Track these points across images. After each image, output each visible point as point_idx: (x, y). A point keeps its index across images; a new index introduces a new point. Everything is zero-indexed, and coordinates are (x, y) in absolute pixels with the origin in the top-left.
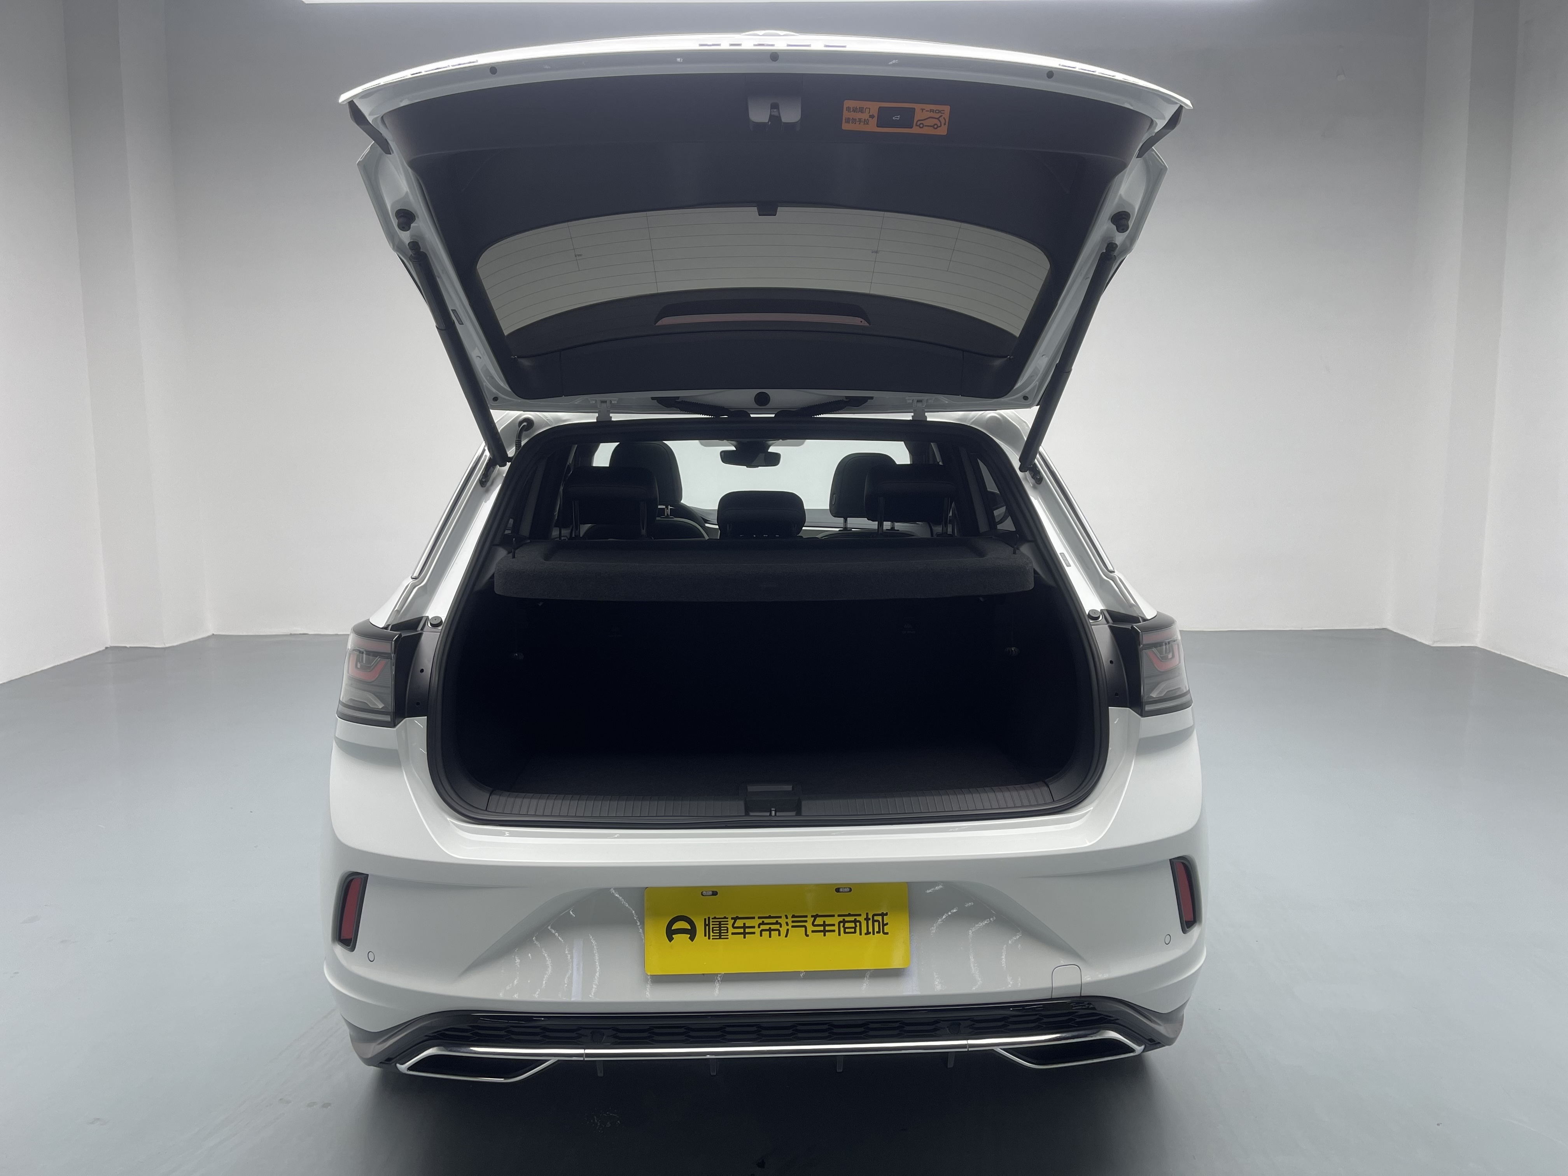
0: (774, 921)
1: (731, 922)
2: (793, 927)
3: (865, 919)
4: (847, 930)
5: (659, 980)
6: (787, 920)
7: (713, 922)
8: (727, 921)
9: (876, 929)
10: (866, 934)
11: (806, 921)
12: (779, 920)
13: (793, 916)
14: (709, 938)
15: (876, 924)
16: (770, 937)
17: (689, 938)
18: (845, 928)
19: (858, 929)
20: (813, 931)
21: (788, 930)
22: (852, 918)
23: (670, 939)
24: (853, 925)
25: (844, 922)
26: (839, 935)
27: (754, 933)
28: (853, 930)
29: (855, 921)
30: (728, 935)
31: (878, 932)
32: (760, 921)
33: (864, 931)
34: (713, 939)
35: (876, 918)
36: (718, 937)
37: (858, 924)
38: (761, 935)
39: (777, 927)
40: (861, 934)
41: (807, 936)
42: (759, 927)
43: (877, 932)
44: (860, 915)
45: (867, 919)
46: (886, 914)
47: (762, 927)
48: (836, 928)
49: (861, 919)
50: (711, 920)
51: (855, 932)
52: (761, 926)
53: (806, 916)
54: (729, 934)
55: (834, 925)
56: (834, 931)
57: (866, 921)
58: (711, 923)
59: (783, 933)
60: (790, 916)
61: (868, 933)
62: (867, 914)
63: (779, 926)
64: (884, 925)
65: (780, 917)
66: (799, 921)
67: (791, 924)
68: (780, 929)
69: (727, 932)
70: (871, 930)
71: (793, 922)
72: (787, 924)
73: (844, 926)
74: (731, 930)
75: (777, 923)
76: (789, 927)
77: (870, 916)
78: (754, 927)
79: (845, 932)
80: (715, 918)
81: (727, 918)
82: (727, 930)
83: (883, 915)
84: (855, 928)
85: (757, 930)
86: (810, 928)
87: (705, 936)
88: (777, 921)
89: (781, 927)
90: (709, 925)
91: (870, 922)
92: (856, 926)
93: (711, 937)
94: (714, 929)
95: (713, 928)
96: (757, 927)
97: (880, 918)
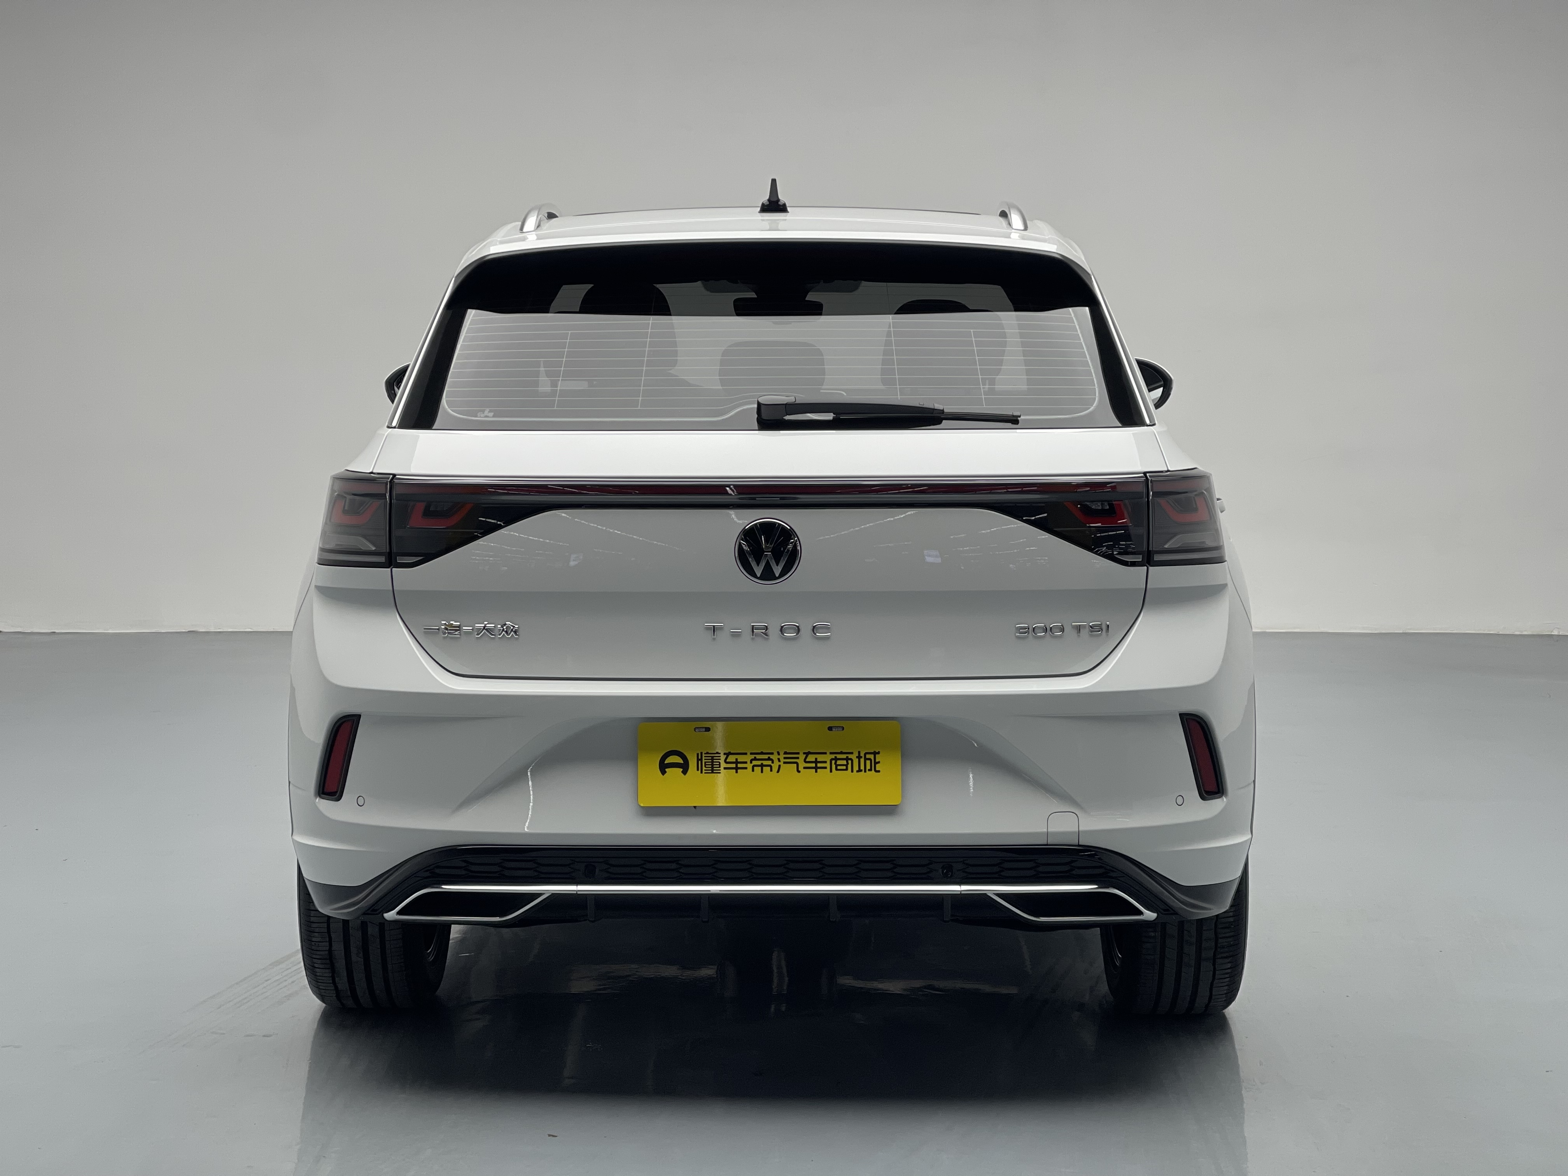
0: (766, 757)
1: (723, 757)
2: (785, 763)
3: (857, 757)
4: (839, 767)
5: (651, 812)
6: (779, 757)
7: (705, 757)
8: (720, 757)
9: (868, 767)
10: (857, 771)
11: (798, 758)
12: (772, 757)
13: (785, 753)
14: (702, 772)
15: (868, 762)
16: (762, 772)
17: (682, 772)
18: (837, 766)
19: (850, 766)
20: (805, 768)
21: (780, 766)
22: (844, 756)
23: (663, 772)
24: (844, 762)
25: (836, 759)
26: (831, 771)
27: (746, 768)
28: (844, 767)
29: (847, 759)
30: (720, 770)
32: (753, 757)
33: (856, 768)
34: (705, 773)
35: (868, 756)
36: (711, 771)
37: (850, 762)
38: (753, 770)
39: (769, 763)
40: (852, 771)
41: (799, 771)
42: (751, 763)
43: (869, 770)
44: (852, 753)
45: (859, 757)
46: (879, 753)
47: (755, 763)
48: (828, 765)
49: (854, 757)
50: (704, 755)
51: (847, 769)
52: (753, 762)
53: (798, 753)
54: (722, 768)
55: (825, 762)
56: (825, 768)
57: (857, 759)
58: (704, 758)
59: (775, 768)
60: (782, 753)
61: (859, 770)
62: (859, 752)
63: (771, 762)
64: (876, 763)
65: (772, 754)
66: (791, 757)
67: (782, 760)
68: (772, 765)
69: (720, 767)
70: (862, 768)
71: (785, 758)
72: (779, 760)
73: (835, 763)
74: (723, 765)
75: (769, 759)
76: (781, 763)
77: (862, 755)
78: (746, 763)
79: (837, 769)
80: (707, 753)
81: (720, 754)
82: (720, 765)
83: (875, 753)
84: (847, 765)
85: (749, 766)
86: (802, 764)
87: (698, 770)
88: (769, 757)
89: (773, 763)
90: (701, 760)
91: (862, 760)
92: (848, 763)
93: (704, 771)
94: (707, 763)
95: (705, 762)
96: (749, 762)
97: (872, 756)
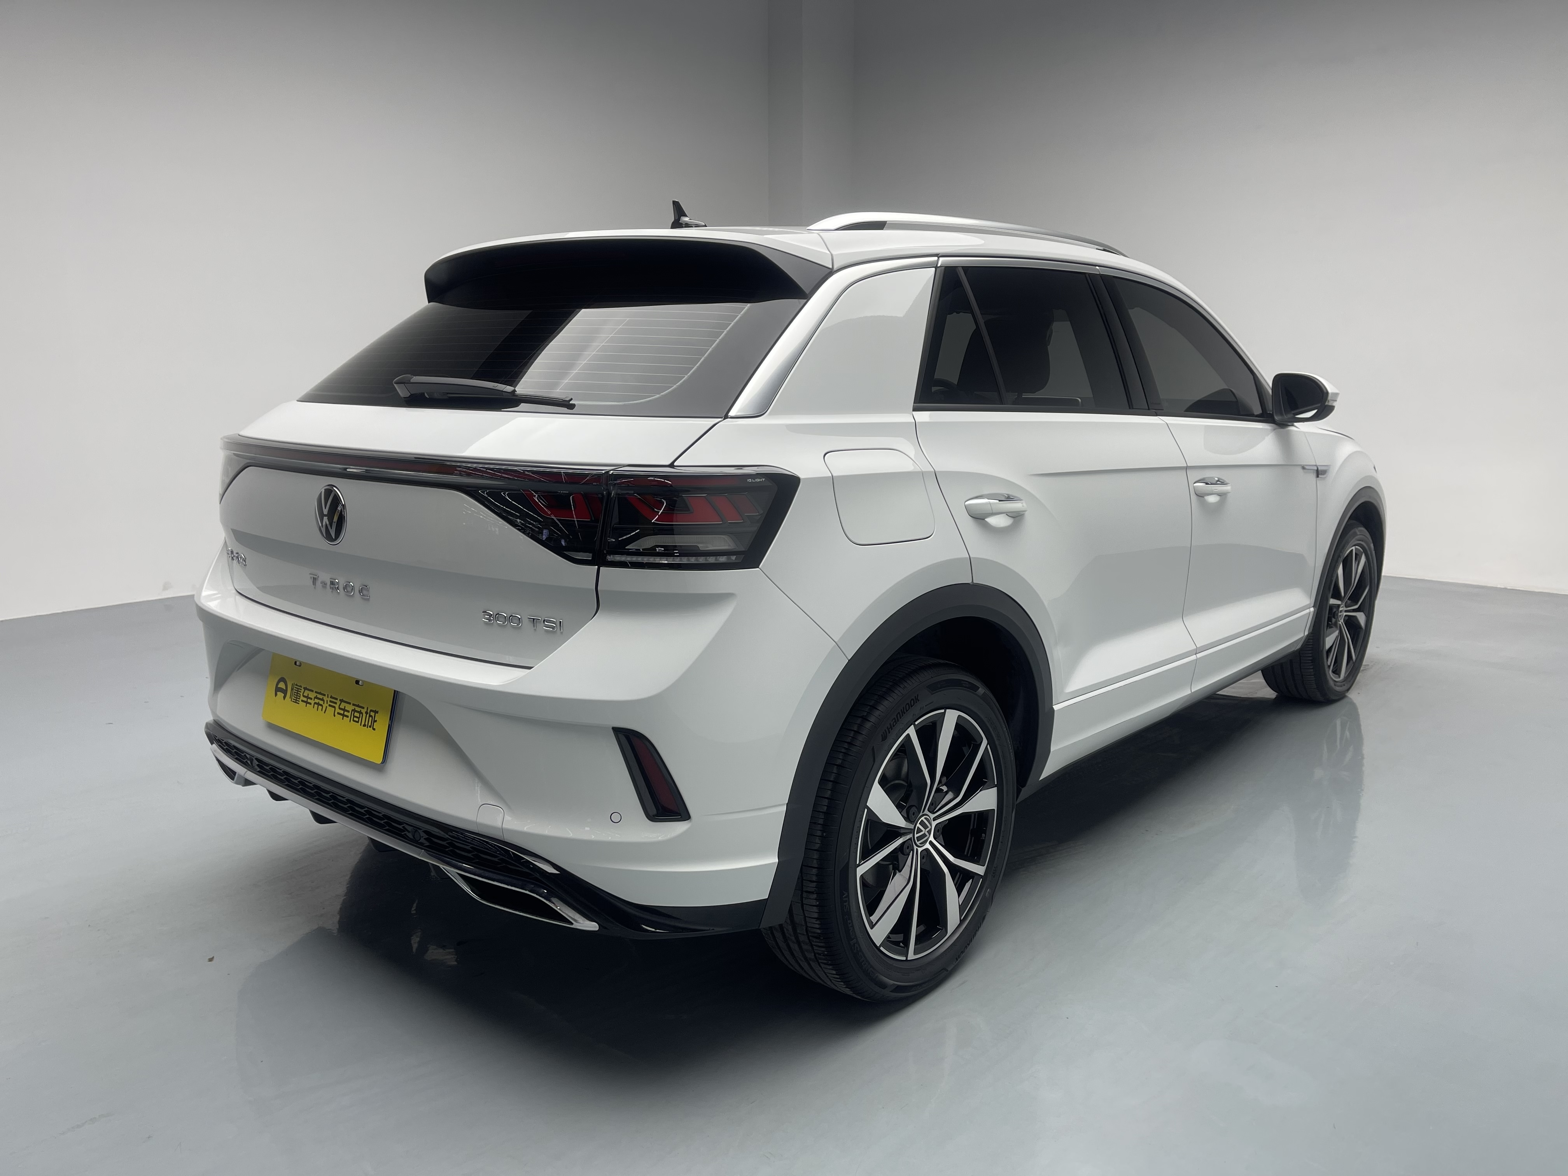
0: (321, 697)
1: (303, 691)
2: (330, 705)
4: (355, 719)
5: (273, 727)
6: (327, 699)
8: (302, 689)
9: (369, 724)
11: (336, 703)
13: (331, 697)
15: (371, 718)
16: (317, 710)
17: (283, 697)
18: (353, 717)
20: (338, 714)
21: (326, 708)
22: (359, 709)
23: (276, 695)
24: (358, 715)
25: (355, 711)
26: (349, 721)
27: (311, 704)
28: (358, 720)
29: (360, 713)
31: (370, 727)
32: (316, 695)
33: (363, 723)
35: (371, 714)
36: (296, 701)
37: (361, 715)
38: (313, 707)
39: (321, 702)
40: (361, 725)
41: (334, 716)
42: (314, 700)
44: (363, 708)
45: (367, 713)
46: (377, 712)
47: (316, 700)
48: (349, 715)
49: (364, 711)
50: (296, 686)
51: (358, 722)
53: (337, 699)
54: (300, 700)
55: (348, 712)
56: (348, 717)
57: (365, 714)
58: (296, 688)
59: (324, 709)
60: (329, 696)
61: (364, 725)
62: (368, 708)
63: (323, 702)
64: (375, 721)
65: (325, 695)
66: (333, 702)
67: (328, 703)
68: (323, 705)
70: (366, 724)
71: (331, 701)
73: (354, 715)
74: (302, 698)
75: (322, 700)
76: (326, 705)
77: (369, 711)
78: (312, 699)
79: (354, 721)
81: (303, 687)
82: (300, 696)
83: (376, 712)
84: (359, 718)
85: (313, 703)
86: (338, 710)
87: (290, 698)
88: (323, 698)
89: (324, 703)
91: (368, 715)
93: (293, 700)
94: (296, 694)
95: (294, 692)
97: (373, 714)
